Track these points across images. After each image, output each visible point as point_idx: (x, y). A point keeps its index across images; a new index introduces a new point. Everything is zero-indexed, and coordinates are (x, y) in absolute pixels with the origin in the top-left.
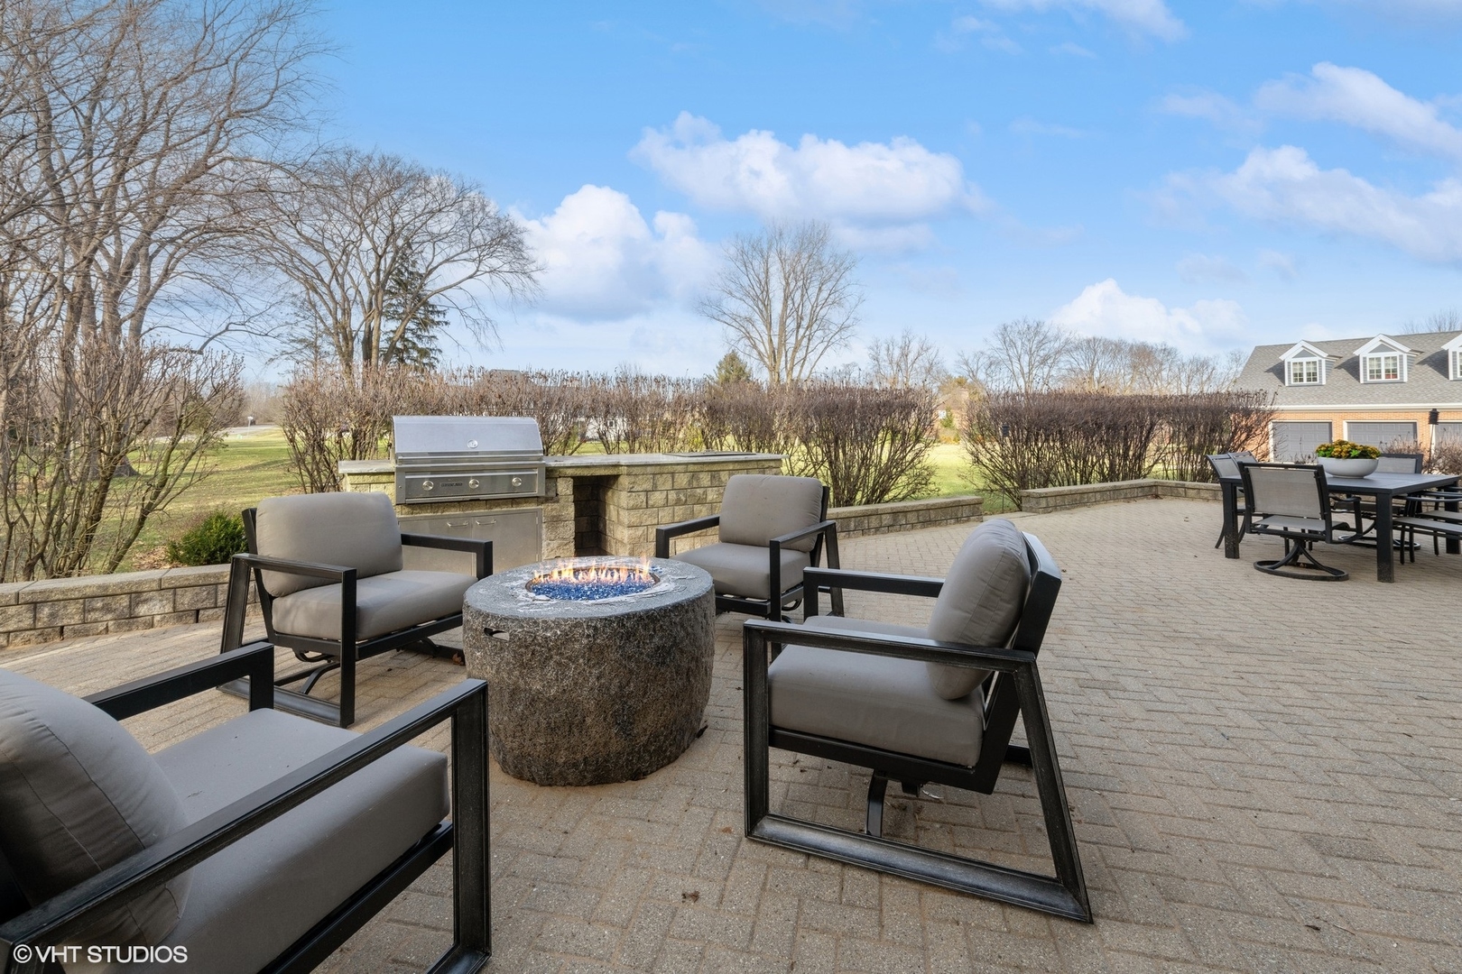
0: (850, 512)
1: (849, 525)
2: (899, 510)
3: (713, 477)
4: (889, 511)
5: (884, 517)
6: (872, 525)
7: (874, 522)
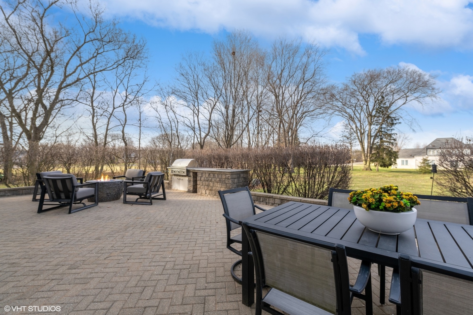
0: (260, 195)
1: (260, 199)
2: (283, 198)
3: (214, 175)
4: (279, 198)
5: (276, 200)
6: (270, 202)
7: (271, 201)
